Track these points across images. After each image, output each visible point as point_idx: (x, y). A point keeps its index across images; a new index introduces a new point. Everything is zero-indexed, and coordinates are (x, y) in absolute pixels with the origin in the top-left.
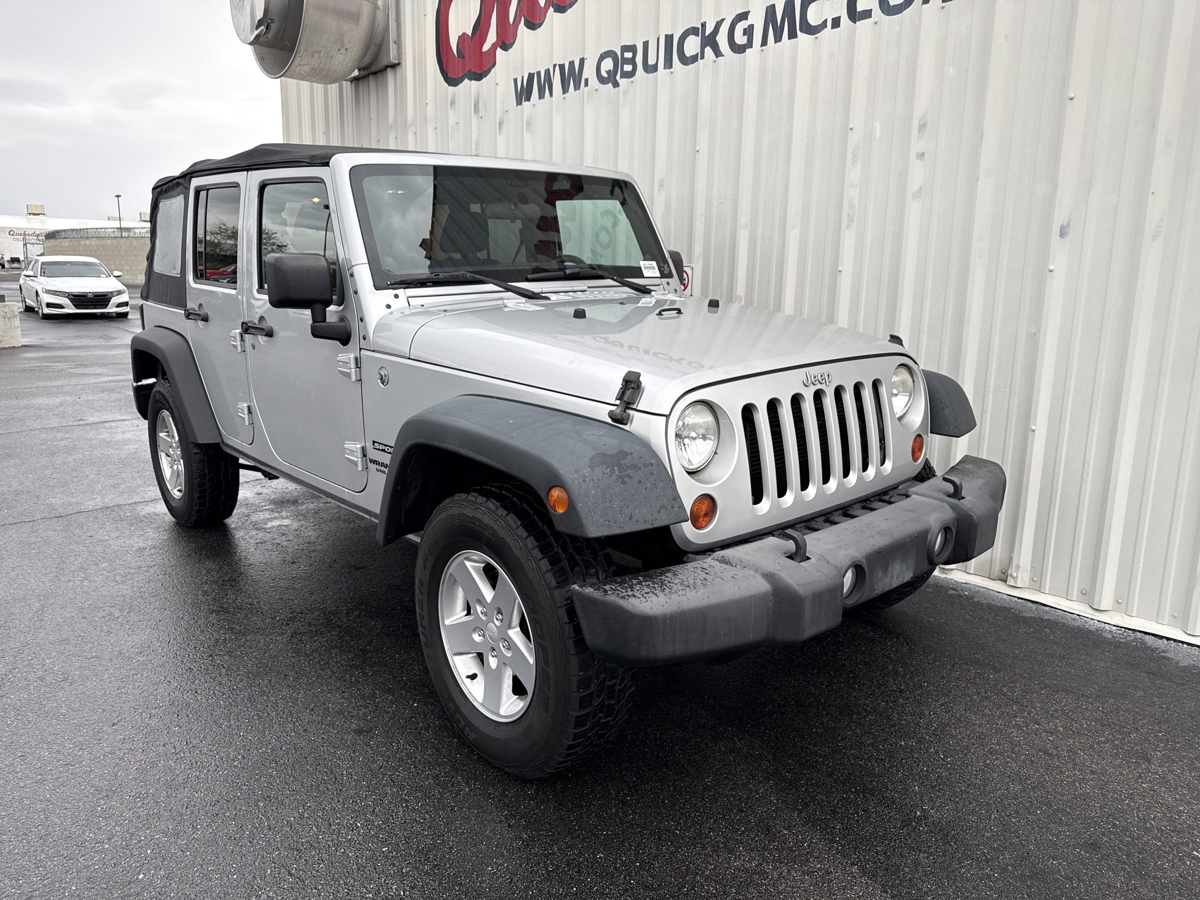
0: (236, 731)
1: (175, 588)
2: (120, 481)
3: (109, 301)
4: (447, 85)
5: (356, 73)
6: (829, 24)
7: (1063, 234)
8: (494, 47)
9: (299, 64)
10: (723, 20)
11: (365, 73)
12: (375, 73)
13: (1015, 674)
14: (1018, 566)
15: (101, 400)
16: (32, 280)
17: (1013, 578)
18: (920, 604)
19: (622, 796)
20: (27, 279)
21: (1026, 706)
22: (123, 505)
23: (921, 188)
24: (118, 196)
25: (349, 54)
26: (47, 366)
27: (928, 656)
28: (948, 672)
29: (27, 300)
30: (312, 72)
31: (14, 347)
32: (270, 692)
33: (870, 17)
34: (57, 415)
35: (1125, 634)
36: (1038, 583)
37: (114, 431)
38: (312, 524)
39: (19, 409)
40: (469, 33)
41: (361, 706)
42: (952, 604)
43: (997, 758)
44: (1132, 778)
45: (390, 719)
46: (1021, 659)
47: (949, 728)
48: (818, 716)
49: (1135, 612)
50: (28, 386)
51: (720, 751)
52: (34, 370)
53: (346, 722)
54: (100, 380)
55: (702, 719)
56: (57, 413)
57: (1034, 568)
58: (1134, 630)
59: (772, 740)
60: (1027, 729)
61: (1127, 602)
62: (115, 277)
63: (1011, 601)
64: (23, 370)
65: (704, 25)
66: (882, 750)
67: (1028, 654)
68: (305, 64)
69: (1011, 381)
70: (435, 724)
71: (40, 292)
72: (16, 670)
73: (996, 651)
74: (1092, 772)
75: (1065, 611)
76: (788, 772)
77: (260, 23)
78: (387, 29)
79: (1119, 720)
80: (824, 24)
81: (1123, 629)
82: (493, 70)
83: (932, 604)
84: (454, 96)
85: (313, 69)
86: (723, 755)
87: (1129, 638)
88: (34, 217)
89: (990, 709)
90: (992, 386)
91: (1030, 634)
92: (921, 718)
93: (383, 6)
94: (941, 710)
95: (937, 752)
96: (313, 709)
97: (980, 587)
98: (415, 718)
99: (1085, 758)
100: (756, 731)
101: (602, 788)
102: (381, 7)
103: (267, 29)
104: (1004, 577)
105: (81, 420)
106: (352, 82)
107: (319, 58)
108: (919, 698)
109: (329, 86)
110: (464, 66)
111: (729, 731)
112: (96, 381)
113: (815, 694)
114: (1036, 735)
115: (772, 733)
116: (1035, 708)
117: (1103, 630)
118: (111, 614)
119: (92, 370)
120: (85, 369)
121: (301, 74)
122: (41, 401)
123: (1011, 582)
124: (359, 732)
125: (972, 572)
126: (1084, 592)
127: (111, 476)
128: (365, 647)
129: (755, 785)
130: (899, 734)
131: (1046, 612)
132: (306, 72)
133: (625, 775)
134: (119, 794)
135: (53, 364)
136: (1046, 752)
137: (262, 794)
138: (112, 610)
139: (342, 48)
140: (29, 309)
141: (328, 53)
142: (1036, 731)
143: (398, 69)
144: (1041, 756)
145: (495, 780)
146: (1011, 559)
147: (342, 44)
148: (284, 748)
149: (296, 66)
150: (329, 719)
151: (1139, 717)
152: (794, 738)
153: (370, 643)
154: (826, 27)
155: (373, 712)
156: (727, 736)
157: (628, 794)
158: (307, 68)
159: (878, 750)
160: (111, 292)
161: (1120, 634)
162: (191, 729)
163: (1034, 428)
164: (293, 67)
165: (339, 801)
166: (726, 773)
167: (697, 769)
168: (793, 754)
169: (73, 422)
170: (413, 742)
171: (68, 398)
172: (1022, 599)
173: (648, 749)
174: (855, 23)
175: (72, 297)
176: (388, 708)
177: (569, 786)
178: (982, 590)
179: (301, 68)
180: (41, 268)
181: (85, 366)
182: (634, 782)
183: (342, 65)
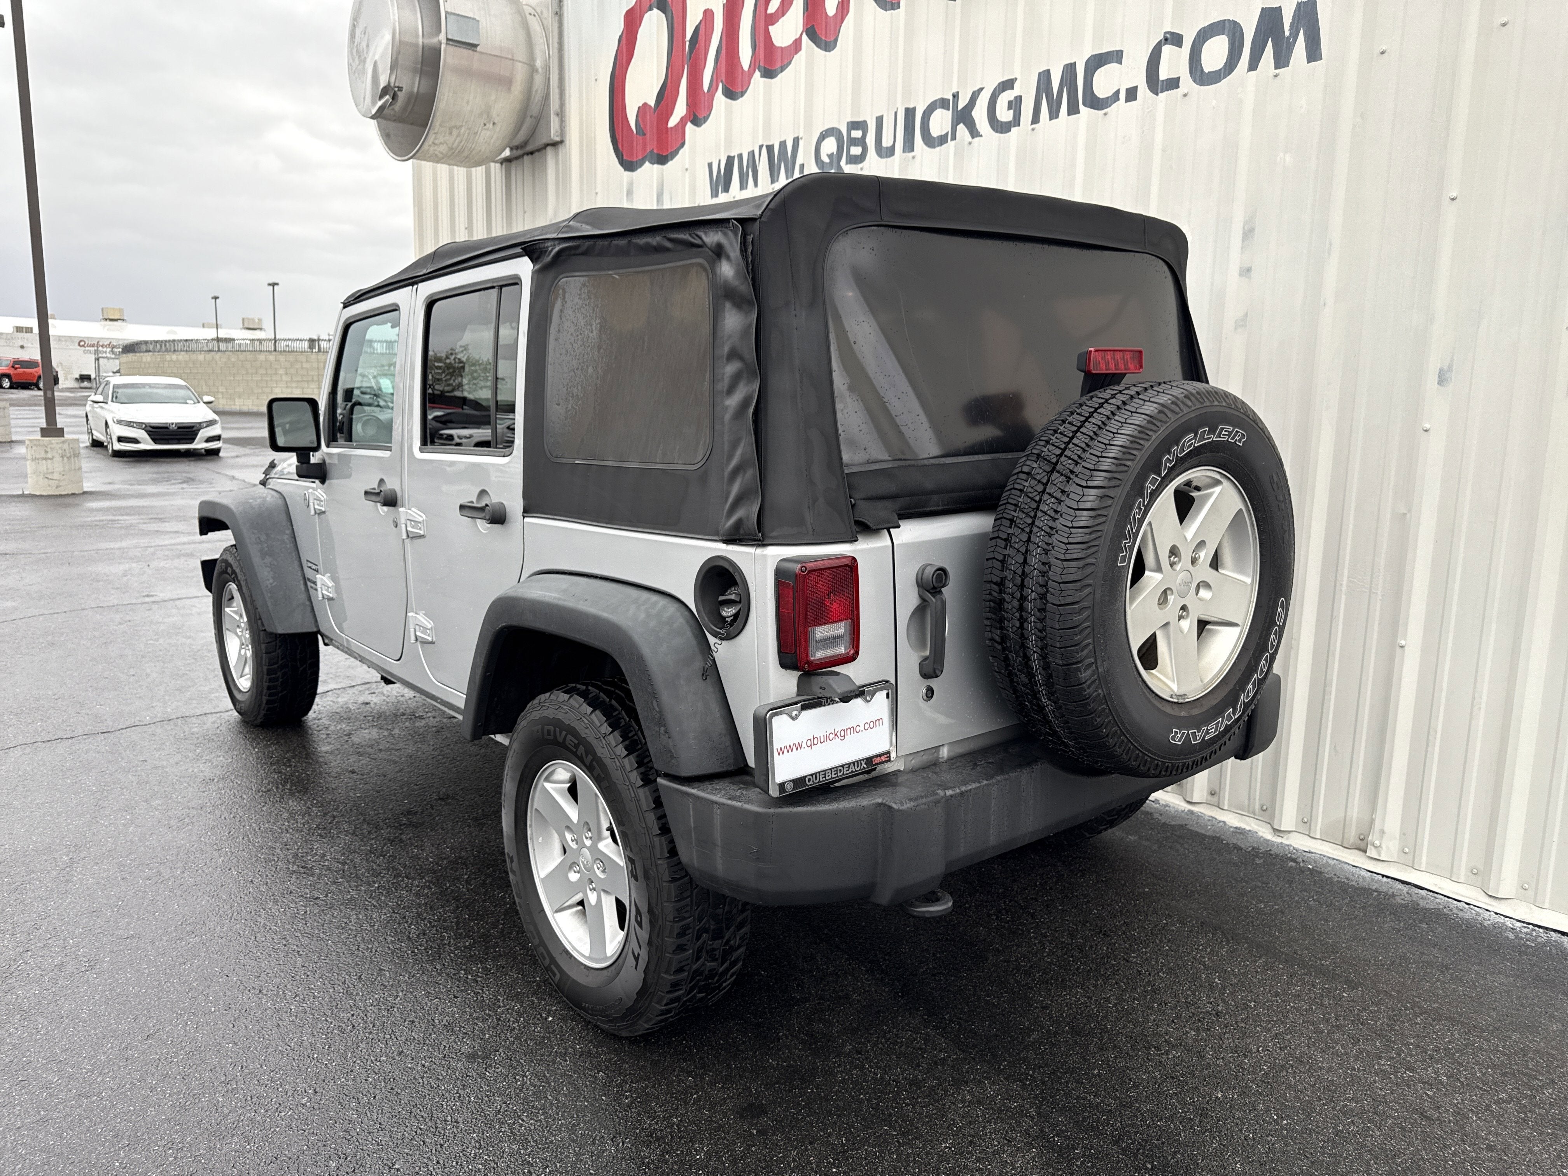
0: (309, 1051)
1: (246, 838)
2: (189, 683)
3: (197, 435)
4: (622, 169)
5: (507, 153)
6: (1123, 96)
7: (1442, 379)
8: (683, 122)
9: (433, 143)
10: (982, 89)
11: (519, 152)
12: (532, 153)
13: (1378, 992)
14: (1382, 832)
15: (176, 568)
16: (102, 407)
17: (1376, 847)
18: (1246, 882)
19: (825, 1167)
20: (96, 405)
21: (1394, 1042)
22: (190, 717)
23: (1246, 315)
24: (216, 298)
25: (498, 130)
26: (112, 521)
27: (1256, 961)
28: (1285, 986)
29: (94, 432)
30: (450, 153)
31: (73, 494)
32: (357, 994)
33: (1178, 87)
34: (117, 588)
35: (1534, 934)
36: (1410, 856)
37: (188, 611)
38: (432, 748)
39: (71, 580)
40: (652, 103)
41: (478, 1018)
42: (1290, 883)
43: (1353, 1122)
44: (1547, 1159)
45: (515, 1039)
46: (1388, 969)
47: (1285, 1073)
48: (1102, 1049)
49: (1547, 901)
50: (87, 548)
51: (963, 1101)
52: (96, 525)
53: (455, 1042)
54: (178, 540)
55: (941, 1051)
56: (118, 586)
57: (1404, 834)
58: (1547, 929)
59: (1037, 1086)
60: (1396, 1077)
61: (1537, 889)
62: (205, 403)
63: (1373, 880)
64: (83, 526)
65: (955, 96)
66: (1190, 1104)
67: (1398, 961)
68: (441, 143)
69: (1372, 577)
70: (574, 1049)
71: (110, 423)
72: (29, 954)
73: (1351, 955)
74: (1490, 1148)
75: (1448, 897)
76: (1057, 1135)
77: (385, 91)
78: (547, 97)
79: (1527, 1067)
80: (1116, 96)
81: (1531, 927)
82: (681, 152)
83: (1263, 883)
84: (631, 184)
85: (452, 149)
86: (968, 1106)
87: (1539, 940)
88: (111, 323)
89: (1342, 1045)
90: (1344, 583)
91: (1399, 931)
92: (1245, 1056)
93: (542, 69)
94: (1274, 1045)
95: (1267, 1110)
96: (413, 1022)
97: (1328, 857)
98: (549, 1038)
99: (1478, 1126)
100: (1015, 1072)
101: (798, 1153)
102: (540, 70)
103: (393, 98)
104: (1362, 846)
105: (148, 596)
106: (502, 164)
107: (459, 135)
108: (1243, 1025)
109: (473, 169)
110: (644, 145)
111: (977, 1070)
112: (173, 542)
113: (1098, 1016)
114: (1409, 1087)
115: (1036, 1075)
116: (1407, 1045)
117: (1503, 928)
118: (159, 874)
119: (167, 526)
120: (160, 524)
121: (436, 155)
122: (101, 568)
123: (1372, 852)
124: (472, 1057)
125: (1318, 836)
126: (1475, 871)
127: (178, 674)
128: (489, 931)
129: (1011, 1155)
130: (1215, 1080)
131: (1422, 898)
132: (442, 153)
133: (830, 1135)
134: (146, 1143)
135: (120, 518)
136: (1423, 1115)
137: (335, 1149)
138: (161, 868)
139: (489, 122)
140: (97, 444)
141: (470, 129)
142: (1408, 1081)
143: (561, 149)
144: (1416, 1120)
145: (651, 1136)
146: (1372, 822)
147: (489, 117)
148: (370, 1079)
149: (430, 146)
150: (434, 1036)
151: (1555, 1063)
152: (1067, 1082)
153: (495, 925)
154: (1119, 100)
155: (494, 1028)
156: (974, 1079)
157: (834, 1164)
158: (443, 148)
159: (1184, 1105)
160: (200, 423)
161: (1527, 934)
162: (250, 1047)
163: (1403, 643)
164: (426, 147)
165: (438, 1162)
166: (971, 1136)
167: (931, 1128)
168: (1064, 1107)
169: (137, 598)
170: (545, 1076)
171: (134, 565)
172: (1388, 877)
173: (865, 1096)
174: (1157, 95)
175: (150, 429)
176: (514, 1022)
177: (753, 1149)
178: (1332, 862)
179: (436, 148)
180: (113, 392)
181: (161, 520)
182: (843, 1145)
183: (489, 144)
